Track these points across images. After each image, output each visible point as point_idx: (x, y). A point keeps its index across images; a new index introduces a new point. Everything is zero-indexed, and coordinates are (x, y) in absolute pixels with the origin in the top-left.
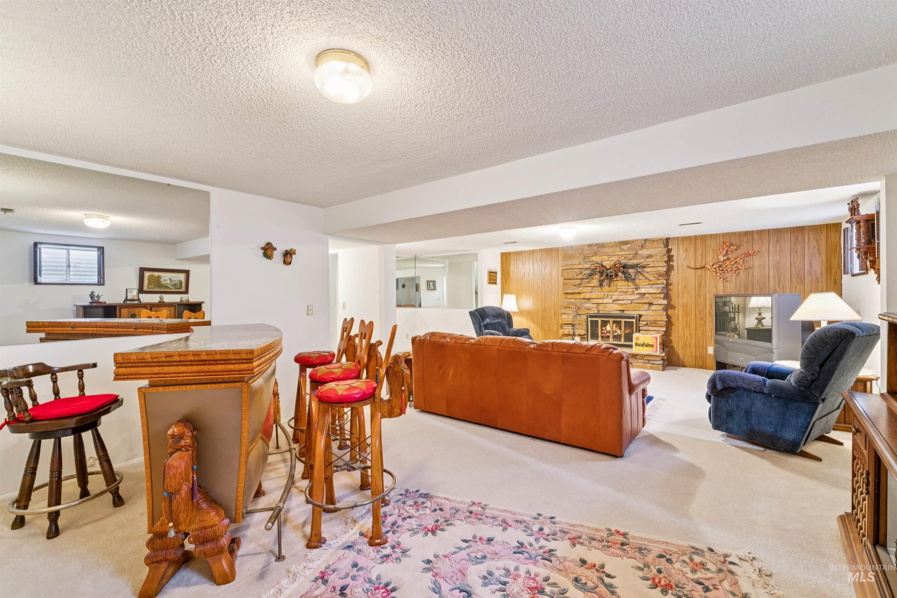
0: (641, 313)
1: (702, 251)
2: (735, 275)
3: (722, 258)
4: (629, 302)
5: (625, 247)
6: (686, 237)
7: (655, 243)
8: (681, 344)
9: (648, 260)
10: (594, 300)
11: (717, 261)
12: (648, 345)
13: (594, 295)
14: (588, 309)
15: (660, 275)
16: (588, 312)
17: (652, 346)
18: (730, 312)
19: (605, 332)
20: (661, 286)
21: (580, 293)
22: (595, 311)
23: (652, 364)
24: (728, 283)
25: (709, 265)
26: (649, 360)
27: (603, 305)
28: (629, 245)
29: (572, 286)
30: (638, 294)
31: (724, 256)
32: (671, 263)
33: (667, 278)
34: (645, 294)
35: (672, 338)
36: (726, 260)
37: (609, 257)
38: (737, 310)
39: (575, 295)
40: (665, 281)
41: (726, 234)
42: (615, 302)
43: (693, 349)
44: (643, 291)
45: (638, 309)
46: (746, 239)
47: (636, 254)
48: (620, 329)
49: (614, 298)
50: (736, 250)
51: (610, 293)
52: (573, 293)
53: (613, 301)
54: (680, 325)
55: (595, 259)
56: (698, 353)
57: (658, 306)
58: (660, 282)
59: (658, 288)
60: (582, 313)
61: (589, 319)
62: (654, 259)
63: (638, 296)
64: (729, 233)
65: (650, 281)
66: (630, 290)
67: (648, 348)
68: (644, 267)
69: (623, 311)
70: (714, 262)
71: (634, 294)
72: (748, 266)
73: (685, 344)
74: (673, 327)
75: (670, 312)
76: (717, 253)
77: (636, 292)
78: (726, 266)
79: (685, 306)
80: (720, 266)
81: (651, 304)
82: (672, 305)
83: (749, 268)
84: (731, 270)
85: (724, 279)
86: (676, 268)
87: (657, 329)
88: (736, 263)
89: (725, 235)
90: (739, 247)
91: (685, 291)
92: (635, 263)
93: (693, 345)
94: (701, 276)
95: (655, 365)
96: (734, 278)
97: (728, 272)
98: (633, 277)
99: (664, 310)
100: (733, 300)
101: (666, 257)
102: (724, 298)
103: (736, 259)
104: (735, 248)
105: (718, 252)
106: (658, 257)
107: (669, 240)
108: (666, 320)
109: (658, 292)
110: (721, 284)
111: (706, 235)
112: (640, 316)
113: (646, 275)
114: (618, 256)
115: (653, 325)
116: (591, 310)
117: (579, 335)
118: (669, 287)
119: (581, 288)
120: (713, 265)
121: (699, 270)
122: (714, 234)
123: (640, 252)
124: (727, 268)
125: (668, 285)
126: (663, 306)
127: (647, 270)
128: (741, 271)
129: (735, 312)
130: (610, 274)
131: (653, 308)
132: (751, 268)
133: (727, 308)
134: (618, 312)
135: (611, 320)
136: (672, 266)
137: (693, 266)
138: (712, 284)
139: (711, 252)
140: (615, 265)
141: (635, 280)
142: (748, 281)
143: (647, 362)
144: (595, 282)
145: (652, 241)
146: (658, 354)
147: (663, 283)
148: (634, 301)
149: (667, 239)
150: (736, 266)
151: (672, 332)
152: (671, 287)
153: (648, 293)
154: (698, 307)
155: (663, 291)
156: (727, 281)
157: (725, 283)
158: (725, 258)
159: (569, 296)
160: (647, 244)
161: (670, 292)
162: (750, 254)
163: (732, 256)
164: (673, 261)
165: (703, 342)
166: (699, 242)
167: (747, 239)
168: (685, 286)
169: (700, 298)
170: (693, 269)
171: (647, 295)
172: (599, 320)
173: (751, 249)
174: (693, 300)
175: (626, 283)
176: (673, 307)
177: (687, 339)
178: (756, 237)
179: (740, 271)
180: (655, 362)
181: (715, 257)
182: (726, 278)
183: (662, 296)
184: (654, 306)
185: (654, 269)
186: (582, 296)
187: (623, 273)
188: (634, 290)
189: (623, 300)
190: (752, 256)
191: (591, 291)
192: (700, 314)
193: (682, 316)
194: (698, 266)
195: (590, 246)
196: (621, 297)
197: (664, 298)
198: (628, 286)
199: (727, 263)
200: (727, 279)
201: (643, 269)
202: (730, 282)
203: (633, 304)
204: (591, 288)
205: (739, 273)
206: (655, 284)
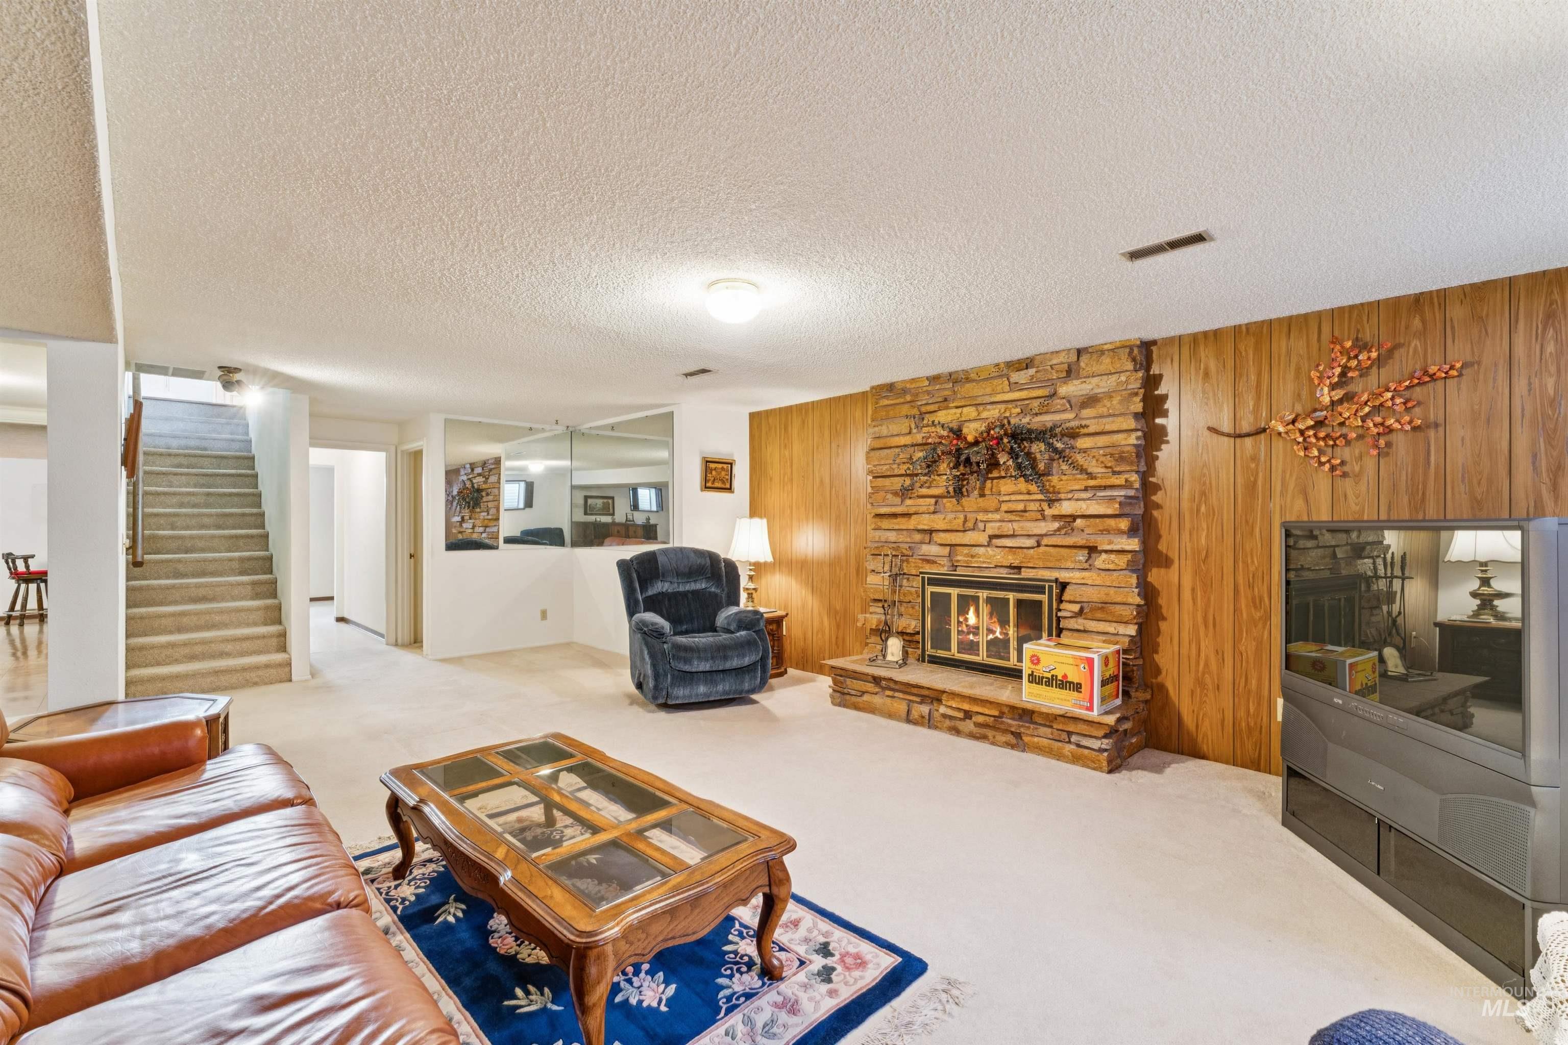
0: (1064, 576)
1: (1259, 374)
2: (1375, 452)
3: (1325, 396)
4: (1031, 542)
5: (1021, 377)
6: (1205, 334)
7: (1106, 360)
8: (1188, 682)
9: (1086, 413)
10: (942, 535)
11: (1309, 408)
12: (1064, 684)
13: (938, 522)
14: (928, 561)
15: (1121, 459)
16: (928, 568)
17: (1077, 687)
18: (1378, 577)
19: (965, 628)
20: (1123, 493)
21: (907, 515)
22: (943, 569)
23: (1078, 745)
24: (1348, 483)
25: (1282, 420)
26: (1070, 734)
27: (966, 550)
28: (1032, 371)
29: (889, 496)
30: (1056, 517)
31: (1333, 387)
32: (1158, 421)
33: (1143, 468)
34: (1074, 518)
35: (1165, 658)
36: (1341, 401)
37: (981, 408)
38: (1397, 572)
39: (899, 520)
40: (1134, 478)
41: (1341, 310)
42: (995, 541)
43: (1227, 702)
44: (1066, 508)
45: (1058, 565)
46: (1417, 322)
47: (1053, 395)
48: (1004, 623)
49: (992, 528)
50: (1379, 362)
51: (981, 517)
52: (894, 515)
53: (992, 537)
54: (1186, 617)
55: (944, 416)
56: (1241, 713)
57: (1113, 556)
58: (1120, 480)
59: (1112, 499)
60: (914, 572)
61: (930, 589)
62: (1100, 409)
63: (1056, 525)
64: (1352, 308)
65: (1091, 476)
66: (1033, 506)
67: (1064, 694)
68: (1073, 434)
69: (1019, 568)
70: (1299, 408)
71: (1044, 518)
72: (1425, 418)
73: (1200, 683)
74: (1163, 626)
75: (1155, 576)
76: (1311, 380)
77: (1048, 512)
78: (1342, 424)
79: (1203, 558)
80: (1320, 424)
81: (1092, 550)
82: (1160, 553)
83: (1428, 427)
84: (1360, 437)
85: (1333, 468)
86: (1172, 435)
87: (1110, 628)
88: (1378, 409)
89: (1337, 314)
90: (1391, 352)
91: (1203, 509)
92: (1049, 425)
93: (1227, 686)
94: (1254, 458)
95: (1086, 752)
96: (1370, 464)
97: (1348, 443)
98: (1041, 466)
99: (1133, 571)
100: (1392, 539)
101: (1137, 399)
102: (1354, 535)
103: (1380, 395)
104: (1374, 355)
105: (1314, 374)
106: (1115, 401)
107: (1154, 348)
108: (1138, 600)
109: (1110, 511)
110: (1322, 483)
111: (1271, 322)
112: (1063, 586)
113: (1079, 458)
114: (1003, 406)
115: (1099, 615)
116: (934, 562)
117: (902, 634)
118: (1154, 498)
119: (908, 502)
120: (1293, 422)
121: (1248, 441)
122: (1298, 317)
123: (1063, 390)
124: (1344, 430)
125: (1148, 488)
126: (1129, 556)
127: (1082, 443)
128: (1396, 438)
129: (1393, 577)
130: (974, 459)
131: (1100, 561)
132: (1436, 425)
133: (1365, 566)
134: (1003, 573)
135: (983, 594)
136: (1162, 431)
137: (1227, 427)
138: (1292, 486)
139: (1291, 375)
140: (988, 433)
141: (1048, 474)
142: (1426, 474)
143: (1064, 736)
144: (943, 481)
145: (1098, 352)
146: (1094, 714)
147: (1128, 485)
148: (1045, 541)
149: (1147, 346)
150: (1378, 419)
151: (1160, 640)
152: (1157, 498)
153: (1083, 516)
154: (1245, 563)
155: (1127, 510)
156: (1345, 475)
157: (1339, 482)
158: (1338, 394)
159: (885, 524)
160: (1082, 364)
161: (1156, 513)
162: (1433, 378)
163: (1363, 388)
164: (1165, 414)
165: (1260, 680)
166: (1247, 347)
167: (1424, 322)
168: (1203, 494)
169: (1252, 533)
170: (1229, 435)
171: (1079, 521)
172: (954, 592)
173: (1439, 358)
174: (1229, 540)
175: (1022, 485)
176: (1166, 562)
177: (1207, 665)
178: (1457, 312)
179: (1393, 437)
180: (1085, 742)
181: (1305, 393)
182: (1343, 463)
183: (1124, 524)
184: (1104, 556)
185: (1102, 441)
186: (912, 523)
187: (1013, 454)
188: (1045, 506)
189: (1013, 536)
190: (1440, 384)
191: (932, 509)
192: (1251, 586)
193: (1193, 590)
194: (1246, 427)
195: (934, 379)
196: (1008, 528)
197: (1132, 531)
198: (1029, 493)
199: (1346, 411)
200: (1346, 468)
201: (1072, 441)
202: (1358, 476)
203: (1042, 549)
204: (933, 501)
205: (1388, 445)
206: (1105, 487)
